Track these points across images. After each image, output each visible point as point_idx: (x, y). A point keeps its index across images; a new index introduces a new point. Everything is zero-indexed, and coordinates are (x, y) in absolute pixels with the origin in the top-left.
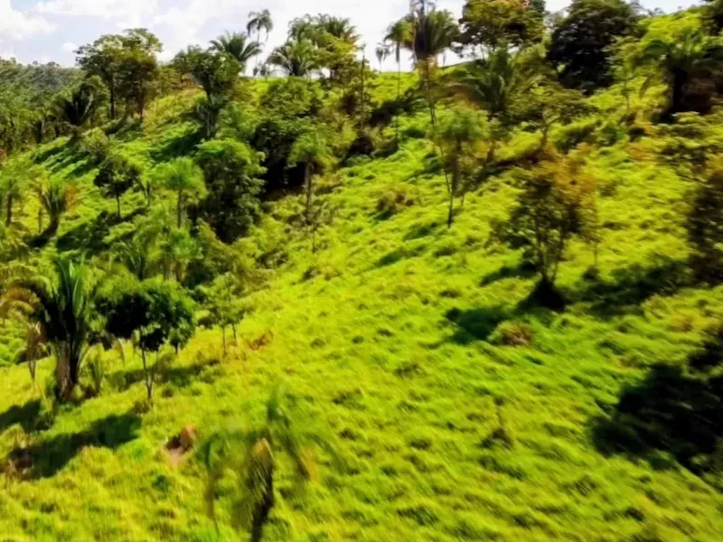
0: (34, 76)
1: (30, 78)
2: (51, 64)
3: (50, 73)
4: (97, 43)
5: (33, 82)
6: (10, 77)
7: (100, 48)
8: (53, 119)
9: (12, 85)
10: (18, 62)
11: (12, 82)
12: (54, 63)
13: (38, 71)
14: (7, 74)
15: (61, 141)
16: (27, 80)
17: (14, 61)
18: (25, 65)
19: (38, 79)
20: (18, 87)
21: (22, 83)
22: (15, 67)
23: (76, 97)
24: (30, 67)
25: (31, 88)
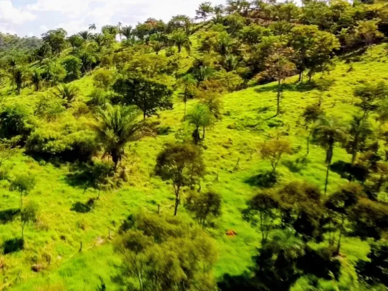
0: (26, 42)
1: (24, 43)
2: (34, 37)
3: (33, 41)
4: (48, 32)
5: (25, 46)
6: (14, 43)
7: (49, 34)
8: (34, 55)
9: (15, 47)
10: (18, 36)
11: (15, 45)
12: (35, 37)
13: (28, 40)
14: (13, 42)
15: (37, 62)
16: (22, 45)
17: (16, 36)
18: (21, 37)
19: (27, 44)
20: (18, 48)
21: (20, 46)
22: (16, 38)
23: (41, 49)
24: (23, 39)
25: (24, 48)
